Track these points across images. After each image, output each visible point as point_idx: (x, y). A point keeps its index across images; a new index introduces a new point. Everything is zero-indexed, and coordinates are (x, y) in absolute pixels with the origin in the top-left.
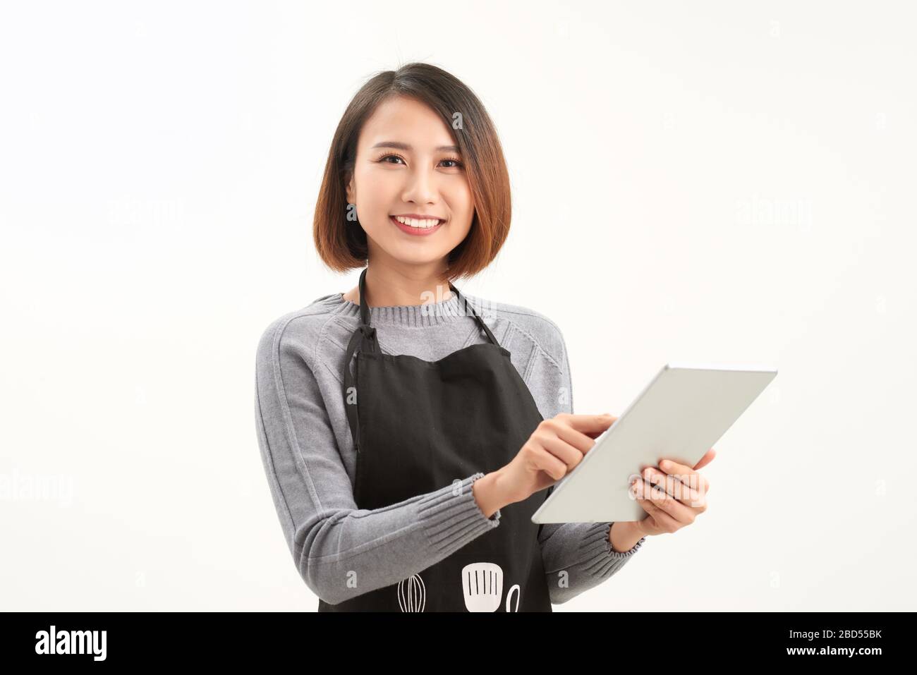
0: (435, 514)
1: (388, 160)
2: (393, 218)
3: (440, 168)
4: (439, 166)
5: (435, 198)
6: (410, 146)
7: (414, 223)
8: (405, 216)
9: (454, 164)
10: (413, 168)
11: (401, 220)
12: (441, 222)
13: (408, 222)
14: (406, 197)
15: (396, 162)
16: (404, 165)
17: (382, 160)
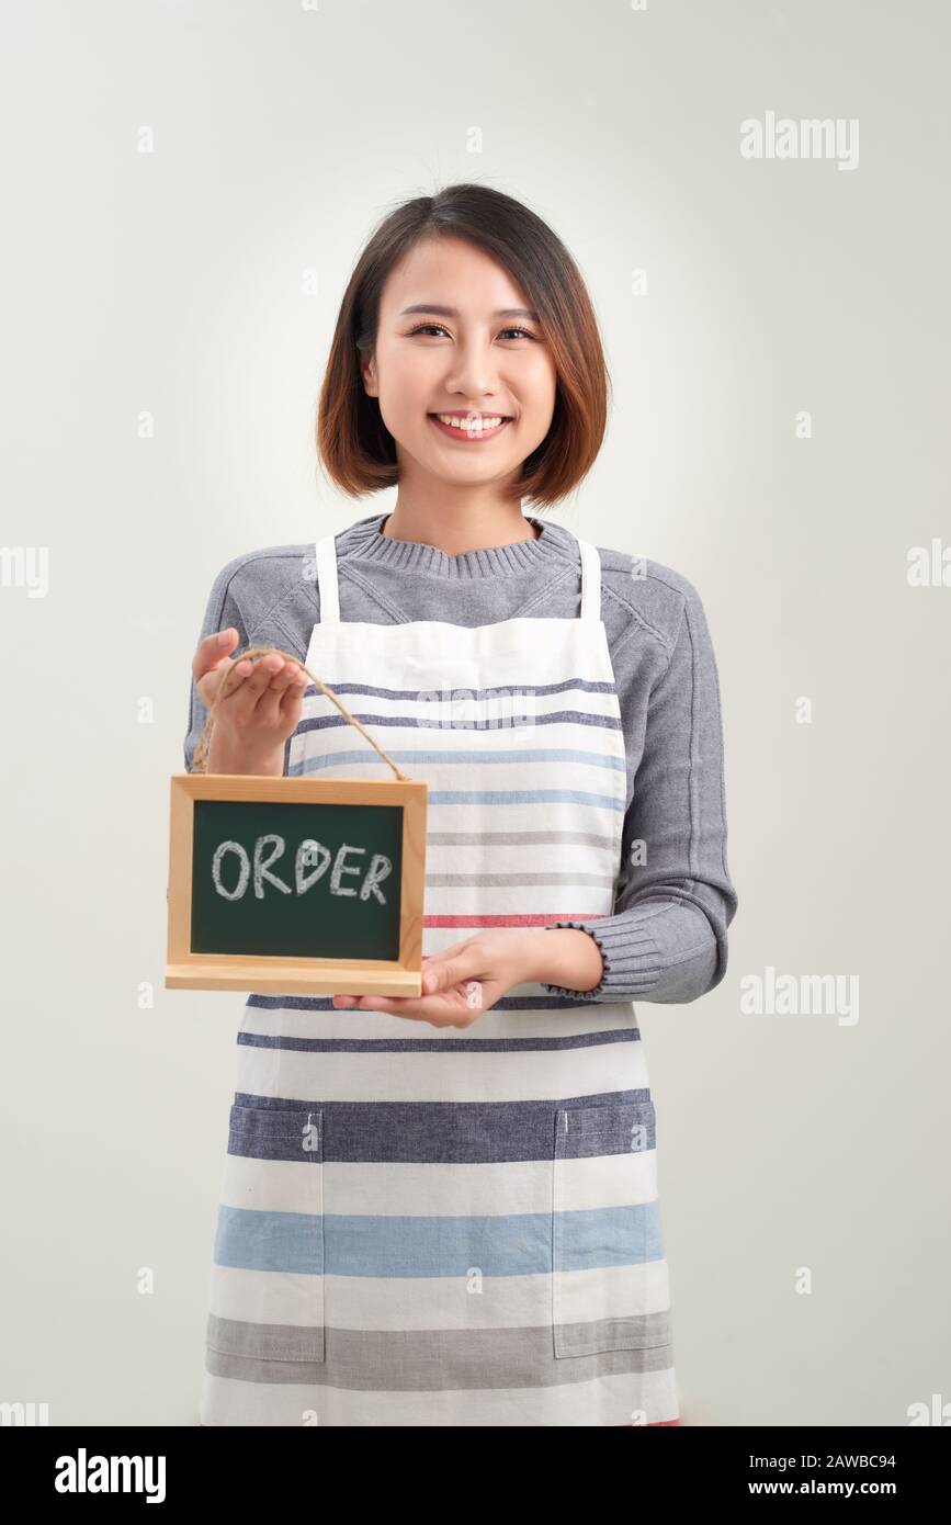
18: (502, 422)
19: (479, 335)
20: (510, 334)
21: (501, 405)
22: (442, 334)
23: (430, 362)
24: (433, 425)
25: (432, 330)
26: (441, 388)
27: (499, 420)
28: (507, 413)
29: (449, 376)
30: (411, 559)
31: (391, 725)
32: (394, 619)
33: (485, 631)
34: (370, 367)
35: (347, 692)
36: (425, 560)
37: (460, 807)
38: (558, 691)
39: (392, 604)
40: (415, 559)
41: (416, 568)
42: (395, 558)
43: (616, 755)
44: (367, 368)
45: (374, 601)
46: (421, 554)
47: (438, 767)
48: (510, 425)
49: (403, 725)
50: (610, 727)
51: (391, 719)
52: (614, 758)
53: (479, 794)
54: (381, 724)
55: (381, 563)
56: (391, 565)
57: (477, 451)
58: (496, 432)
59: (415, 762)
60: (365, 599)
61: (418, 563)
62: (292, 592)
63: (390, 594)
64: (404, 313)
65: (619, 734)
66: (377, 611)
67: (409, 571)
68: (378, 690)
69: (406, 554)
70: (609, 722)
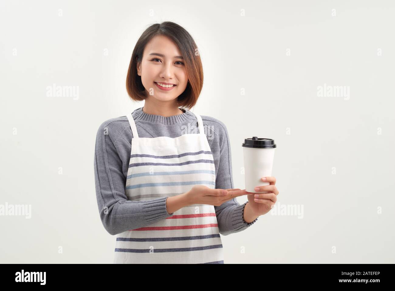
0: (150, 211)
1: (155, 60)
2: (155, 83)
3: (175, 65)
4: (175, 64)
5: (173, 77)
6: (164, 55)
7: (164, 86)
8: (160, 83)
9: (181, 63)
10: (165, 64)
11: (159, 84)
12: (174, 85)
13: (161, 85)
14: (161, 76)
15: (159, 61)
16: (161, 63)
17: (153, 60)
18: (173, 86)
19: (169, 63)
20: (178, 63)
21: (174, 81)
22: (160, 61)
23: (156, 68)
24: (155, 85)
25: (157, 60)
26: (158, 76)
27: (173, 85)
28: (175, 84)
29: (160, 73)
30: (155, 120)
31: (157, 165)
32: (152, 136)
33: (177, 138)
34: (139, 68)
35: (144, 156)
36: (159, 119)
37: (176, 186)
38: (198, 154)
39: (152, 132)
40: (156, 119)
41: (156, 122)
42: (150, 120)
43: (213, 170)
44: (138, 68)
45: (147, 131)
46: (157, 118)
47: (170, 176)
48: (175, 87)
49: (160, 165)
50: (211, 163)
51: (157, 164)
52: (213, 171)
53: (181, 182)
54: (154, 165)
55: (147, 121)
56: (150, 122)
57: (166, 93)
58: (171, 88)
59: (164, 175)
60: (144, 131)
61: (157, 120)
62: (125, 129)
63: (151, 129)
64: (150, 55)
65: (213, 165)
66: (148, 134)
67: (154, 123)
68: (152, 156)
69: (153, 118)
70: (211, 162)
